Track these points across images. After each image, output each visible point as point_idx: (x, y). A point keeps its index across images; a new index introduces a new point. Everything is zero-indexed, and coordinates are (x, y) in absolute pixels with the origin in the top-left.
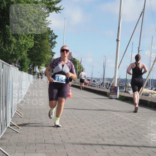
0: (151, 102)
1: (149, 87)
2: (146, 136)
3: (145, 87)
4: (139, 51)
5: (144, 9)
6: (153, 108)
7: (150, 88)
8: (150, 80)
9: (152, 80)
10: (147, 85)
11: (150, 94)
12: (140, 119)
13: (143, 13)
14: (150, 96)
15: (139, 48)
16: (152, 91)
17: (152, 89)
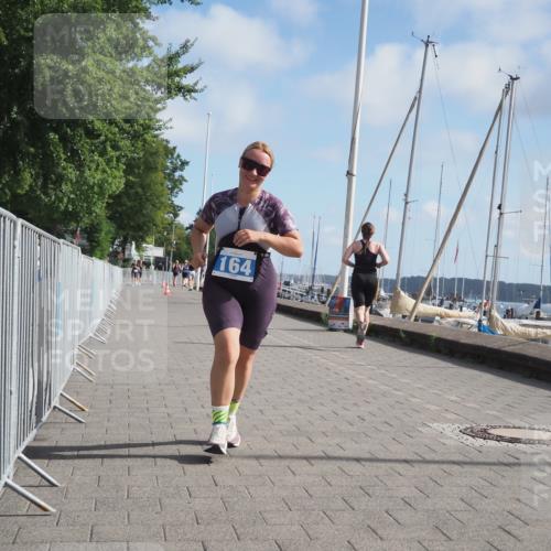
0: (439, 340)
1: (434, 298)
2: (424, 430)
3: (423, 299)
4: (407, 203)
5: (420, 92)
6: (446, 354)
7: (437, 302)
8: (435, 279)
9: (441, 279)
10: (429, 292)
11: (437, 318)
12: (408, 384)
13: (417, 100)
14: (435, 323)
15: (406, 195)
16: (442, 310)
17: (441, 304)
